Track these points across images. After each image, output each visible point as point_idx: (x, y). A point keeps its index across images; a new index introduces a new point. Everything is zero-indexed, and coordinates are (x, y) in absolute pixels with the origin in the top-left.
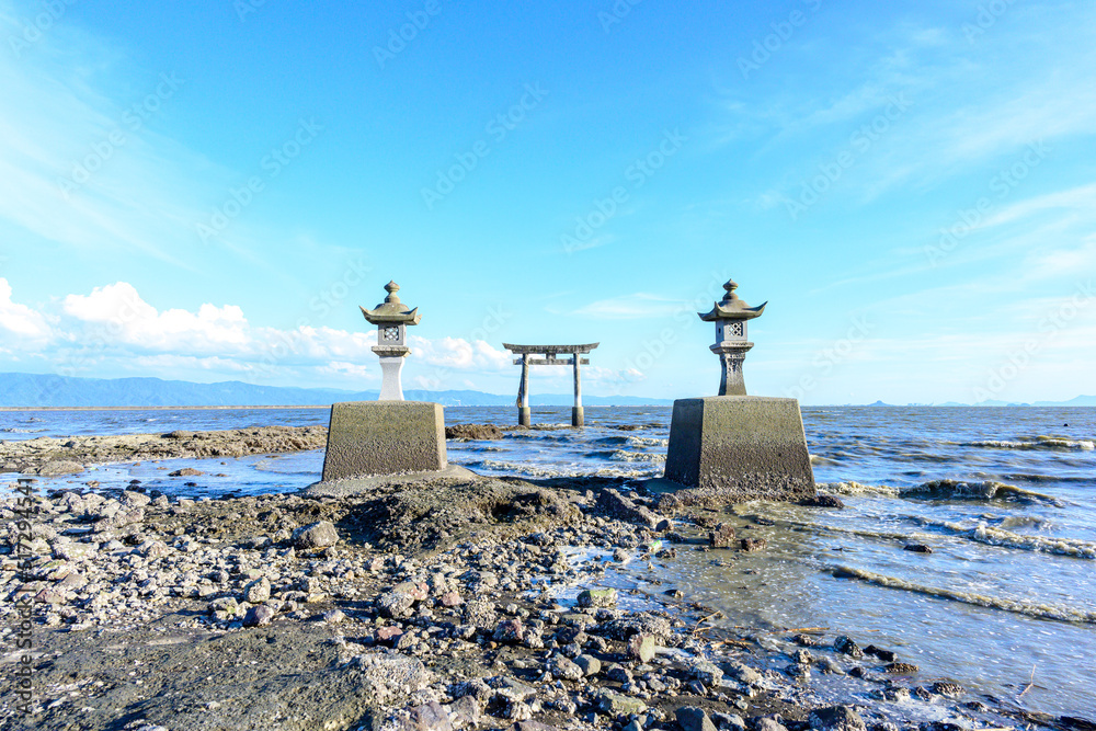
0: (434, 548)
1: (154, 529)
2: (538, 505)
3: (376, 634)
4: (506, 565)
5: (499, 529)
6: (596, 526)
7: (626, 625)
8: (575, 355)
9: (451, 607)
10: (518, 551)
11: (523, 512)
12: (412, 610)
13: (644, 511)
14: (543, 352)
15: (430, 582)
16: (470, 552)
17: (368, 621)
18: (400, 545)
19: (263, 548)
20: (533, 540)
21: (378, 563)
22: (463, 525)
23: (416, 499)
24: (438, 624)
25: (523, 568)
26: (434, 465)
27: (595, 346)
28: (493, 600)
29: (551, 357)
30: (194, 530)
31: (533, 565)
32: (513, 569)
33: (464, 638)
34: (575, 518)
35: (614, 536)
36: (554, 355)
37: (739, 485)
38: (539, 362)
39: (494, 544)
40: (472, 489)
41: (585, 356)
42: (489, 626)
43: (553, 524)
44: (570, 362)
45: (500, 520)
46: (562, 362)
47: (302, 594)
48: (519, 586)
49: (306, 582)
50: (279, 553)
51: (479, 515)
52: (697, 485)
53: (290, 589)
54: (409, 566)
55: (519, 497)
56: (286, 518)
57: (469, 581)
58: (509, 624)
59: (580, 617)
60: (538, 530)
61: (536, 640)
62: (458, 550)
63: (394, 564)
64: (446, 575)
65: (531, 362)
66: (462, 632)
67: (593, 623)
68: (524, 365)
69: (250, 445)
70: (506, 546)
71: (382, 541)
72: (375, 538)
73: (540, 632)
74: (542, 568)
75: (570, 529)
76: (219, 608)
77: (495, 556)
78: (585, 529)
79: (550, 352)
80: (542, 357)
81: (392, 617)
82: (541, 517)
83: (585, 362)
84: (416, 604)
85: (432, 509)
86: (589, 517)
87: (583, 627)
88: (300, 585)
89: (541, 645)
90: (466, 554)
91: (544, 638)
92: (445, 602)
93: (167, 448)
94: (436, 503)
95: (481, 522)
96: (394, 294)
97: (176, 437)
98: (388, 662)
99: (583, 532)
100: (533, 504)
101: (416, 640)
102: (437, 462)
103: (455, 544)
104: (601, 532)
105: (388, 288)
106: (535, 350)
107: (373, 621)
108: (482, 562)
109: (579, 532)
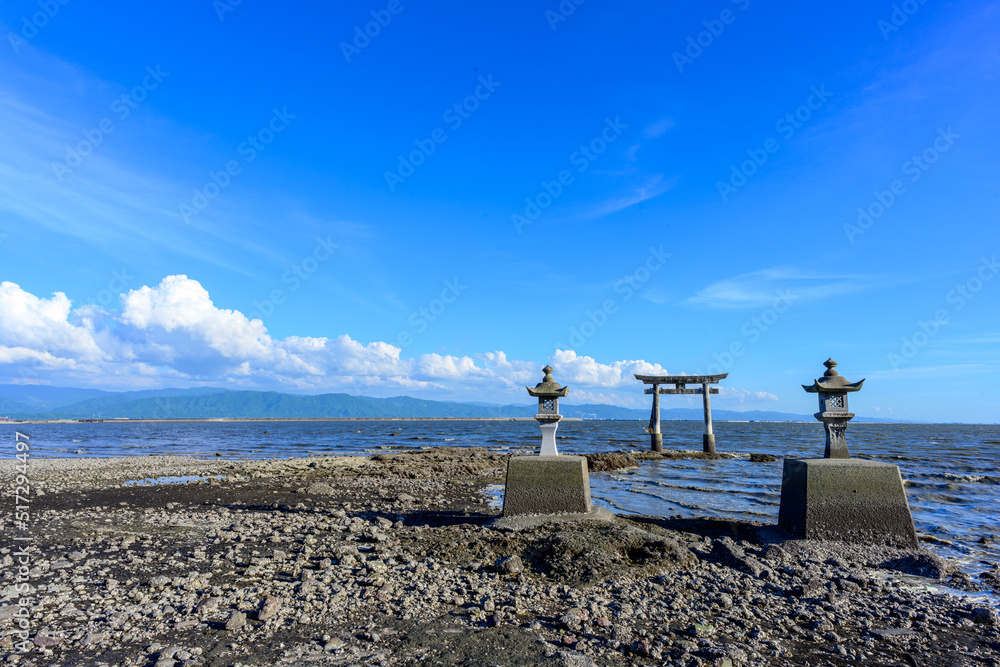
0: (588, 581)
1: (408, 550)
2: (663, 551)
3: (562, 640)
4: (639, 600)
5: (633, 570)
6: (710, 571)
7: (716, 651)
8: (704, 385)
9: (604, 627)
10: (648, 589)
11: (651, 556)
12: (580, 627)
13: (751, 561)
14: (673, 382)
15: (589, 608)
16: (613, 587)
17: (555, 631)
18: (566, 577)
19: (480, 571)
20: (658, 580)
21: (553, 590)
22: (607, 565)
23: (572, 540)
24: (597, 638)
25: (651, 603)
26: (583, 508)
27: (724, 376)
28: (630, 625)
29: (680, 388)
30: (432, 553)
31: (658, 601)
32: (644, 603)
33: (613, 648)
34: (692, 563)
35: (723, 581)
36: (683, 385)
37: (844, 539)
38: (669, 392)
39: (631, 582)
40: (612, 534)
41: (714, 386)
42: (627, 642)
43: (676, 568)
44: (699, 391)
45: (635, 562)
46: (691, 392)
47: (513, 608)
48: (648, 616)
49: (514, 601)
50: (489, 576)
51: (619, 556)
52: (803, 537)
53: (505, 604)
54: (574, 595)
55: (648, 544)
56: (486, 548)
57: (615, 609)
58: (640, 642)
59: (687, 643)
60: (664, 573)
61: (657, 654)
62: (605, 585)
63: (563, 591)
64: (599, 604)
65: (662, 391)
66: (612, 644)
67: (696, 647)
68: (655, 395)
69: (435, 470)
70: (639, 585)
71: (552, 572)
72: (547, 569)
73: (660, 650)
74: (664, 604)
75: (687, 573)
76: (471, 613)
77: (631, 592)
78: (700, 573)
79: (680, 382)
80: (673, 387)
81: (568, 629)
82: (666, 562)
83: (715, 391)
84: (582, 623)
85: (584, 549)
86: (704, 562)
87: (688, 649)
88: (511, 603)
89: (661, 658)
90: (610, 588)
91: (663, 654)
92: (600, 623)
93: (380, 472)
94: (587, 545)
95: (620, 563)
96: (550, 375)
97: (381, 460)
98: (575, 657)
99: (698, 576)
100: (659, 550)
101: (585, 646)
102: (585, 506)
103: (603, 580)
104: (712, 577)
105: (546, 371)
106: (665, 380)
107: (558, 631)
108: (623, 595)
109: (694, 577)
